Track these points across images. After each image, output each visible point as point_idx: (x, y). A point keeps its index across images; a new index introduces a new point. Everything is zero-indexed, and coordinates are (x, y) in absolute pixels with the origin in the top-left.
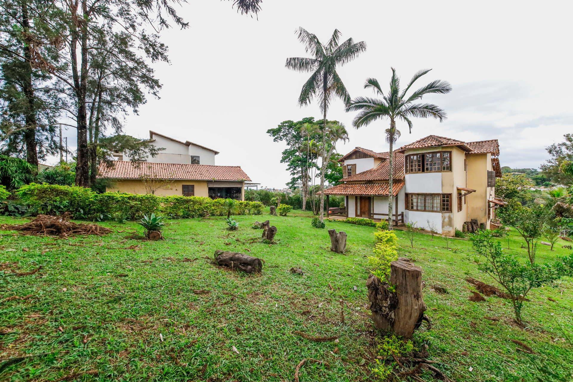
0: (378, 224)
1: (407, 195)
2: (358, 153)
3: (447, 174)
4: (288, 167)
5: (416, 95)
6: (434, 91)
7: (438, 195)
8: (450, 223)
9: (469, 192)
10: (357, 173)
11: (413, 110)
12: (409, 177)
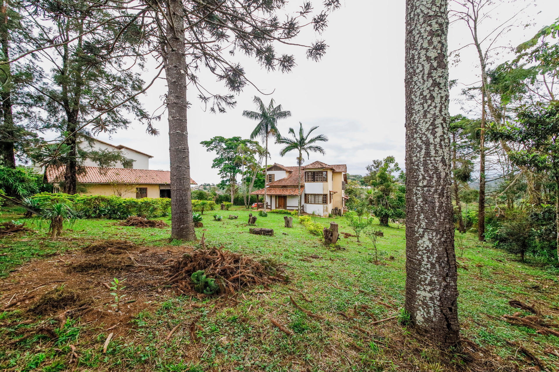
0: (292, 212)
1: (305, 195)
2: (276, 167)
3: (325, 183)
4: (219, 172)
5: (312, 141)
6: (321, 140)
7: (321, 194)
8: (327, 210)
9: (335, 193)
10: (275, 180)
11: (310, 148)
12: (307, 185)
